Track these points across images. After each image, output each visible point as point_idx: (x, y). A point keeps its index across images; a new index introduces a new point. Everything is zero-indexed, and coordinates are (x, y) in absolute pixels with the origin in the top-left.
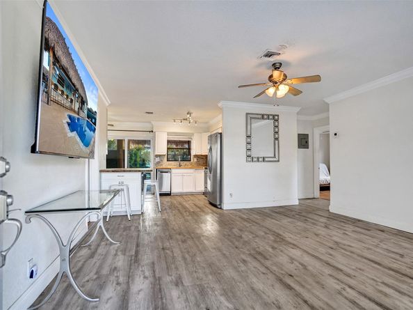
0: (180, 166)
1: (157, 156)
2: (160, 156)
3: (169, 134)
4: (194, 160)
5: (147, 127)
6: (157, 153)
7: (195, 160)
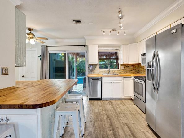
0: (109, 73)
1: (90, 65)
2: (93, 65)
3: (100, 47)
4: (121, 68)
5: (82, 42)
6: (90, 63)
7: (123, 68)
